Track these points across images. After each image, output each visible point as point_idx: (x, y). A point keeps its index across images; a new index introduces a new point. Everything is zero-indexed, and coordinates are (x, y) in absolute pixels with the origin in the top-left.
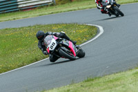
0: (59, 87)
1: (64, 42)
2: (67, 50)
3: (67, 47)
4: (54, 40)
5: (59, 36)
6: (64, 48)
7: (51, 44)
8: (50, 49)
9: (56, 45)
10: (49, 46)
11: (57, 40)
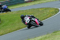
0: (42, 36)
1: (33, 19)
2: (34, 23)
3: (34, 21)
4: (28, 19)
5: (31, 17)
6: (33, 22)
7: (27, 21)
8: (27, 23)
9: (29, 21)
10: (26, 21)
11: (30, 19)
